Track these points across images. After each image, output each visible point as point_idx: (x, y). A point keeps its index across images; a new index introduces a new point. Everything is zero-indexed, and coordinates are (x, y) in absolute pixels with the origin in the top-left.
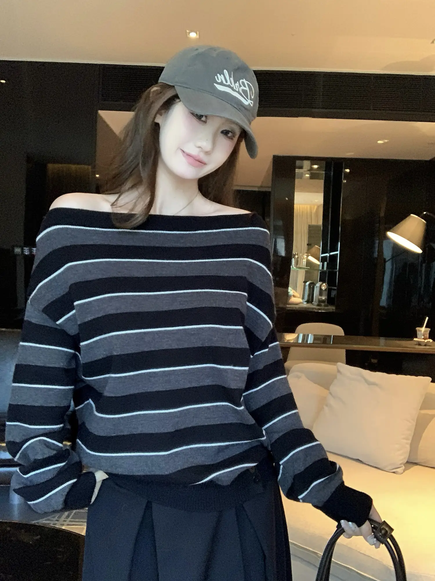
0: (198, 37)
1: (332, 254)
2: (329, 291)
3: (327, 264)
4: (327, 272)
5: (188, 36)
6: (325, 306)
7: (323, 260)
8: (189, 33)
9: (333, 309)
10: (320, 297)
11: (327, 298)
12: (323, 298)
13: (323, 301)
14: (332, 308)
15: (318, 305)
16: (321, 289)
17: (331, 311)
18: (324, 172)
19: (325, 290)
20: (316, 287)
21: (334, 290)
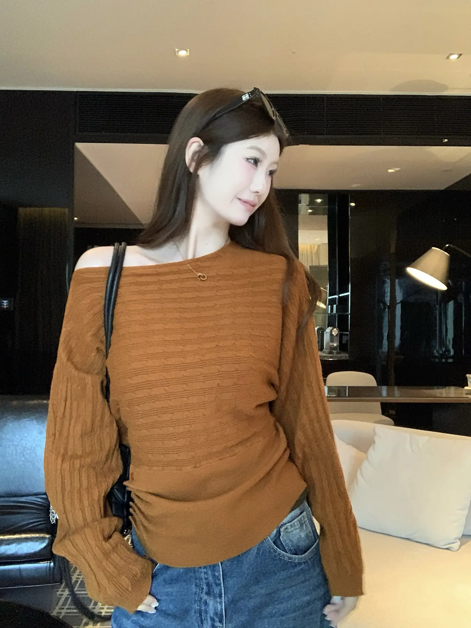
0: (188, 54)
1: (341, 295)
2: (341, 336)
3: (336, 306)
4: (337, 315)
5: (177, 54)
6: (338, 353)
7: (332, 302)
8: (178, 52)
9: (346, 357)
10: (331, 344)
11: (338, 344)
12: (335, 345)
13: (335, 348)
14: (344, 356)
15: (330, 353)
16: (331, 335)
17: (344, 358)
18: (327, 207)
19: (337, 335)
20: (326, 333)
21: (347, 335)
